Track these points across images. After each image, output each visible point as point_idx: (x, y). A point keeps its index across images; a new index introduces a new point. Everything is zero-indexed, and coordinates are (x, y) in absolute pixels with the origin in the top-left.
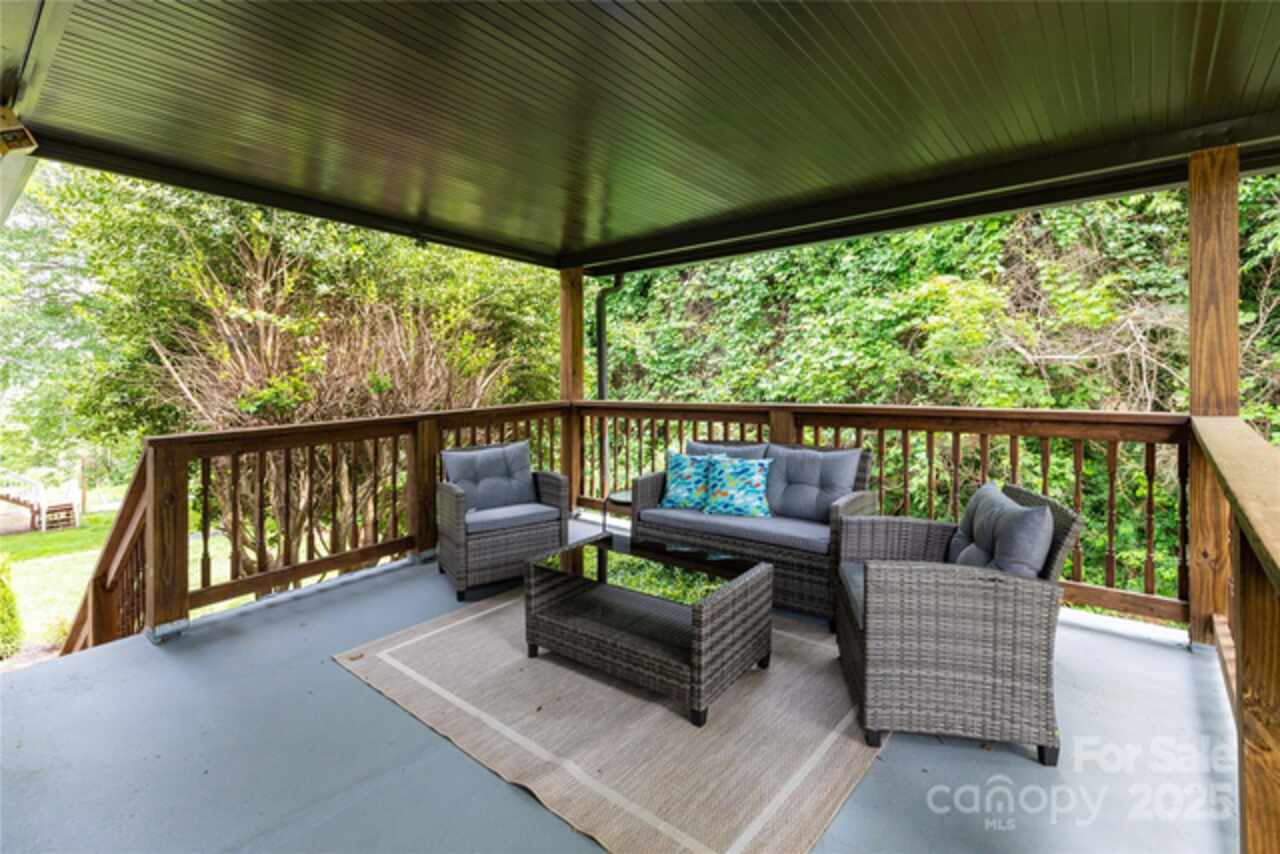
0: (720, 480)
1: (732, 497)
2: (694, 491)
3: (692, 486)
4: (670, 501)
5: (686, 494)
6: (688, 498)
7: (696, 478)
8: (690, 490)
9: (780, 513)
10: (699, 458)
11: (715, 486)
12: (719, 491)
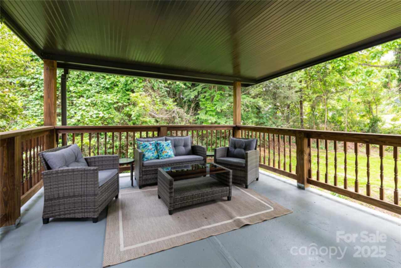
0: (164, 148)
1: (168, 153)
2: (154, 153)
3: (153, 152)
4: (146, 158)
5: (152, 155)
6: (152, 156)
7: (153, 149)
8: (153, 153)
9: (176, 155)
10: (151, 142)
11: (162, 150)
12: (164, 151)
